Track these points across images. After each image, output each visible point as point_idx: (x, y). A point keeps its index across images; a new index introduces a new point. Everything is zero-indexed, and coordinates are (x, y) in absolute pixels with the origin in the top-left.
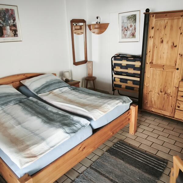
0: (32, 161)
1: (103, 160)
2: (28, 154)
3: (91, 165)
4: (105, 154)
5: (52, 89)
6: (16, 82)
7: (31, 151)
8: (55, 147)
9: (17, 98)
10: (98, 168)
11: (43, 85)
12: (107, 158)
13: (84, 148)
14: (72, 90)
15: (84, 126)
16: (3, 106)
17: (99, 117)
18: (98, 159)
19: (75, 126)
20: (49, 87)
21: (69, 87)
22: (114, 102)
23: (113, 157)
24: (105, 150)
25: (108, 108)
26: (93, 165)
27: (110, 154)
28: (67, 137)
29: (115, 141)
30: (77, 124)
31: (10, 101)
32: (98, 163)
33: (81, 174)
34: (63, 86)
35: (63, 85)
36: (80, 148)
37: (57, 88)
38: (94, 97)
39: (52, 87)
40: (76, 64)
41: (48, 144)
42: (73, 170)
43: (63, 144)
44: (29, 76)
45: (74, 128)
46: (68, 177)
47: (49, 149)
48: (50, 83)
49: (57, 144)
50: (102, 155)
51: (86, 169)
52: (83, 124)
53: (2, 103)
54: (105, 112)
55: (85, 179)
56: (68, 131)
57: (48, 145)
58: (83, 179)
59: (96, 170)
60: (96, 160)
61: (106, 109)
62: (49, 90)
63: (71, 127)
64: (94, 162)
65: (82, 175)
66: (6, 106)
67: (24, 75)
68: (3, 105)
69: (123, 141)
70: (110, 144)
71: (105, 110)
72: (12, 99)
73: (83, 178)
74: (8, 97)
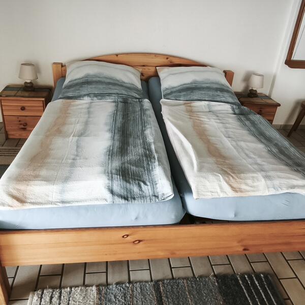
0: (12, 207)
1: (192, 287)
2: (18, 190)
3: (162, 280)
4: (207, 279)
5: (196, 98)
6: (150, 68)
7: (29, 188)
8: (67, 205)
9: (124, 92)
10: (168, 298)
11: (184, 84)
12: (204, 292)
13: (140, 241)
14: (235, 114)
15: (157, 197)
16: (95, 98)
17: (209, 196)
18: (183, 279)
19: (140, 186)
20: (192, 92)
21: (234, 106)
22: (289, 178)
23: (220, 297)
24: (218, 270)
25: (255, 184)
26: (163, 283)
27: (220, 288)
28: (106, 200)
29: (259, 268)
30: (148, 183)
31: (110, 95)
32: (178, 286)
33: (130, 282)
34: (223, 99)
35: (224, 97)
36: (128, 236)
37: (207, 99)
38: (260, 146)
39: (196, 95)
40: (291, 63)
41: (62, 192)
42: (126, 264)
43: (87, 208)
44: (177, 61)
45: (135, 189)
46: (107, 272)
47: (55, 203)
48: (199, 85)
49: (77, 202)
50: (201, 277)
51: (146, 282)
52: (158, 190)
53: (96, 92)
54: (236, 191)
55: (125, 298)
56: (116, 188)
57: (60, 193)
58: (123, 294)
59: (161, 297)
60: (178, 279)
61: (247, 184)
62: (188, 98)
63: (128, 184)
64: (173, 278)
65: (128, 287)
66: (100, 99)
67: (167, 58)
68: (96, 96)
69: (279, 279)
70: (241, 267)
71: (243, 187)
72: (115, 91)
73: (125, 294)
74: (110, 86)
